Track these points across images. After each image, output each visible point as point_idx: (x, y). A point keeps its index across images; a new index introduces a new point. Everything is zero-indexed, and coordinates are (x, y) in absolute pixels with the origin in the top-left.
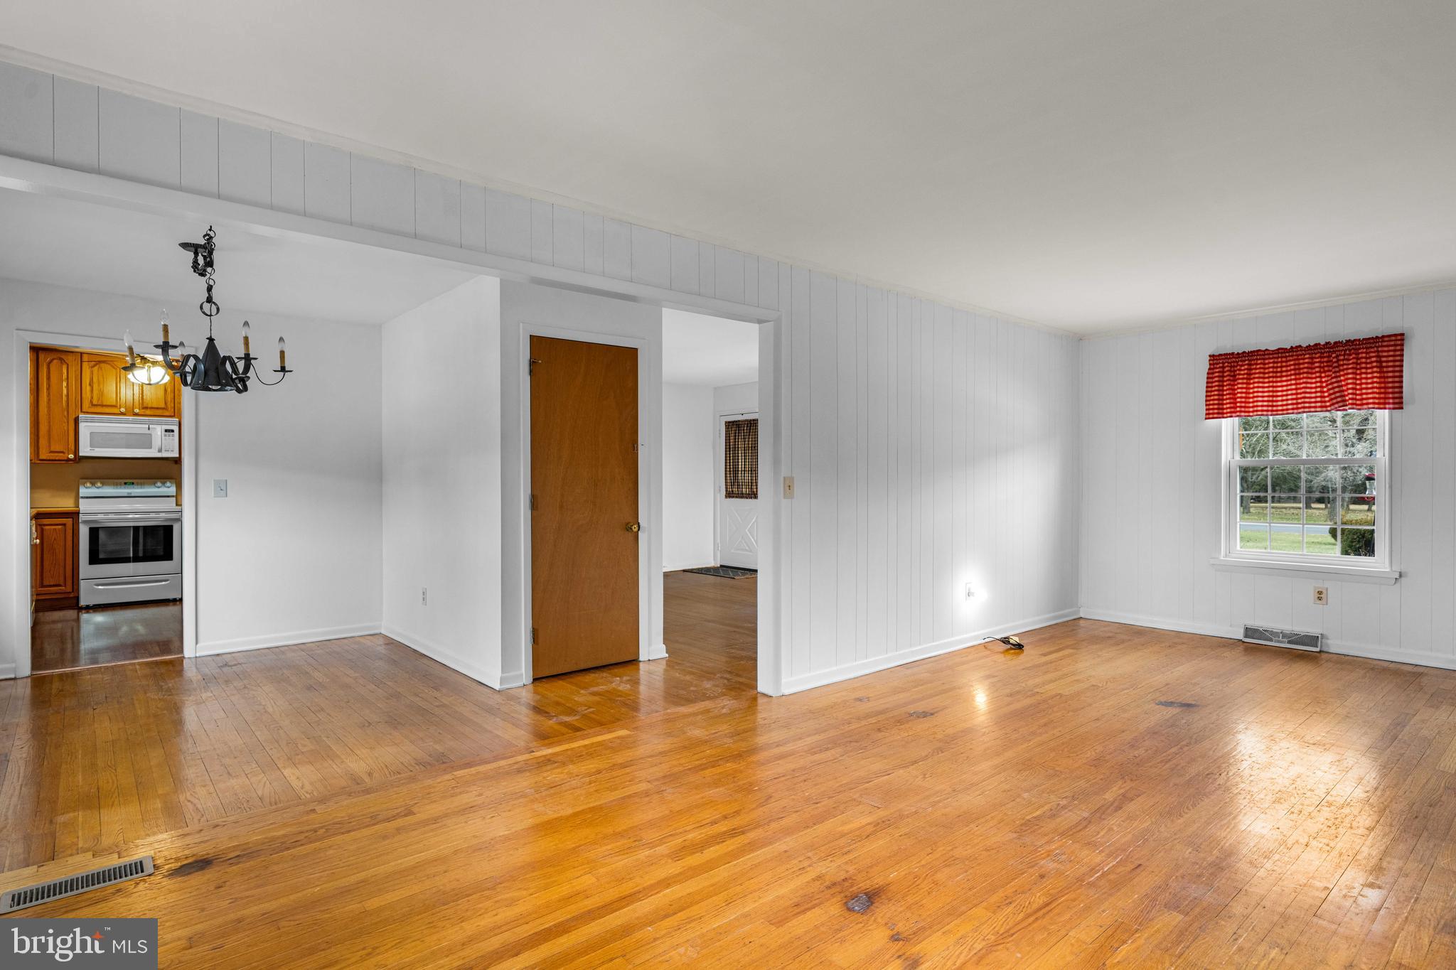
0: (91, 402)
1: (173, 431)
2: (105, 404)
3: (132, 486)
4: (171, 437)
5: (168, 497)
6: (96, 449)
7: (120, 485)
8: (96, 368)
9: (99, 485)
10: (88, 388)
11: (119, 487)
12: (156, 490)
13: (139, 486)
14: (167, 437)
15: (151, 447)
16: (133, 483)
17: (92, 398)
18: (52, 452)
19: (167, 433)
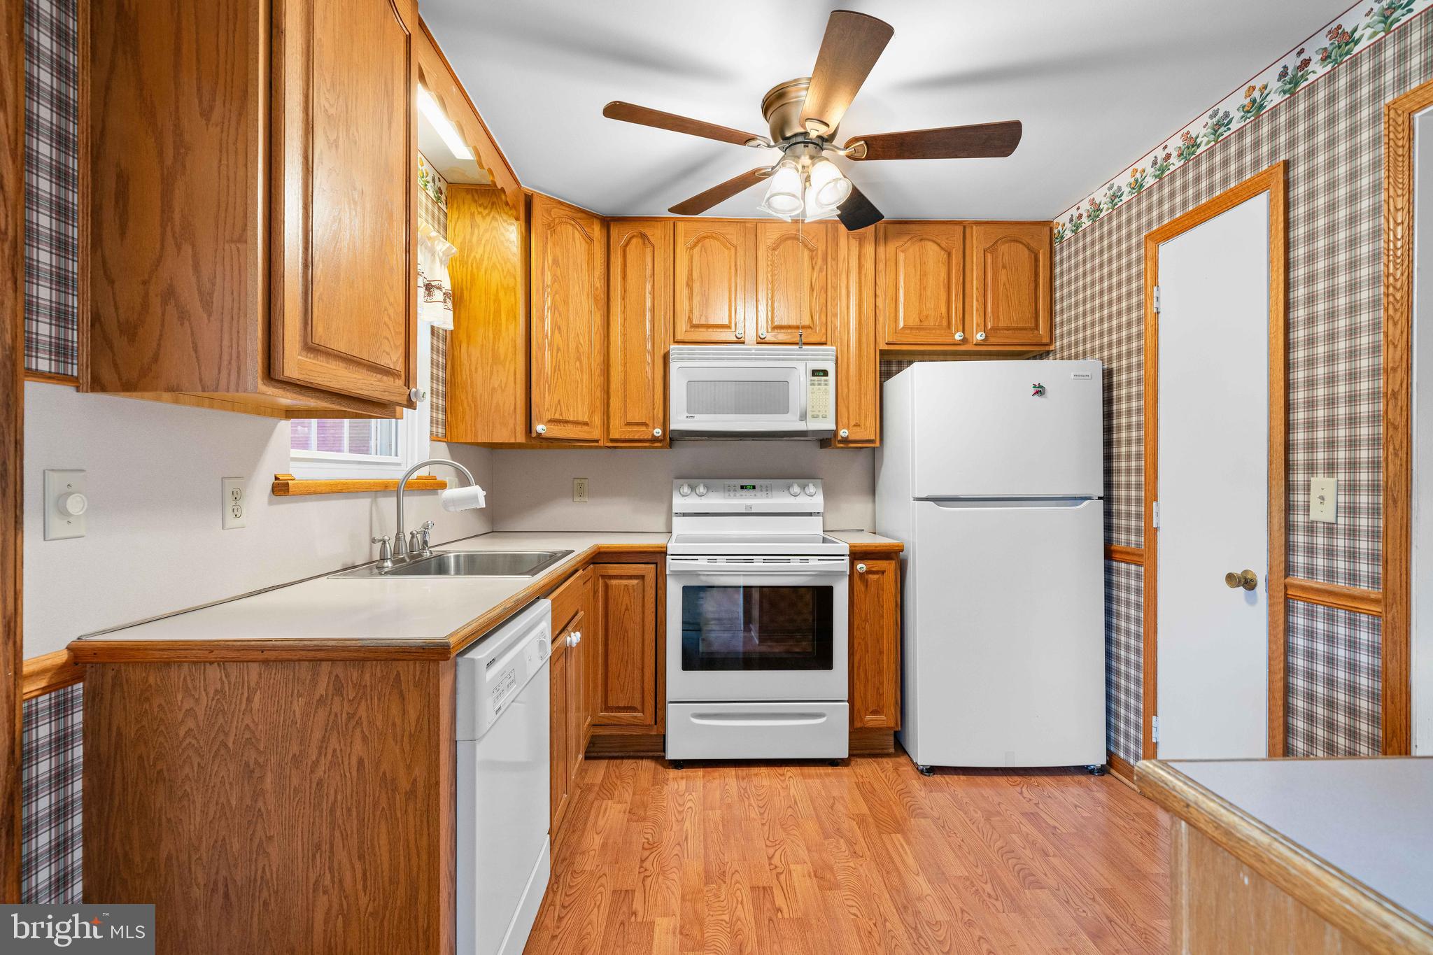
0: (690, 319)
1: (825, 373)
2: (711, 322)
3: (752, 492)
4: (823, 387)
5: (811, 514)
6: (697, 417)
7: (735, 490)
8: (697, 249)
9: (701, 489)
10: (685, 292)
11: (732, 494)
12: (791, 500)
13: (764, 493)
14: (816, 387)
15: (785, 410)
16: (754, 487)
17: (691, 311)
18: (629, 424)
19: (815, 378)
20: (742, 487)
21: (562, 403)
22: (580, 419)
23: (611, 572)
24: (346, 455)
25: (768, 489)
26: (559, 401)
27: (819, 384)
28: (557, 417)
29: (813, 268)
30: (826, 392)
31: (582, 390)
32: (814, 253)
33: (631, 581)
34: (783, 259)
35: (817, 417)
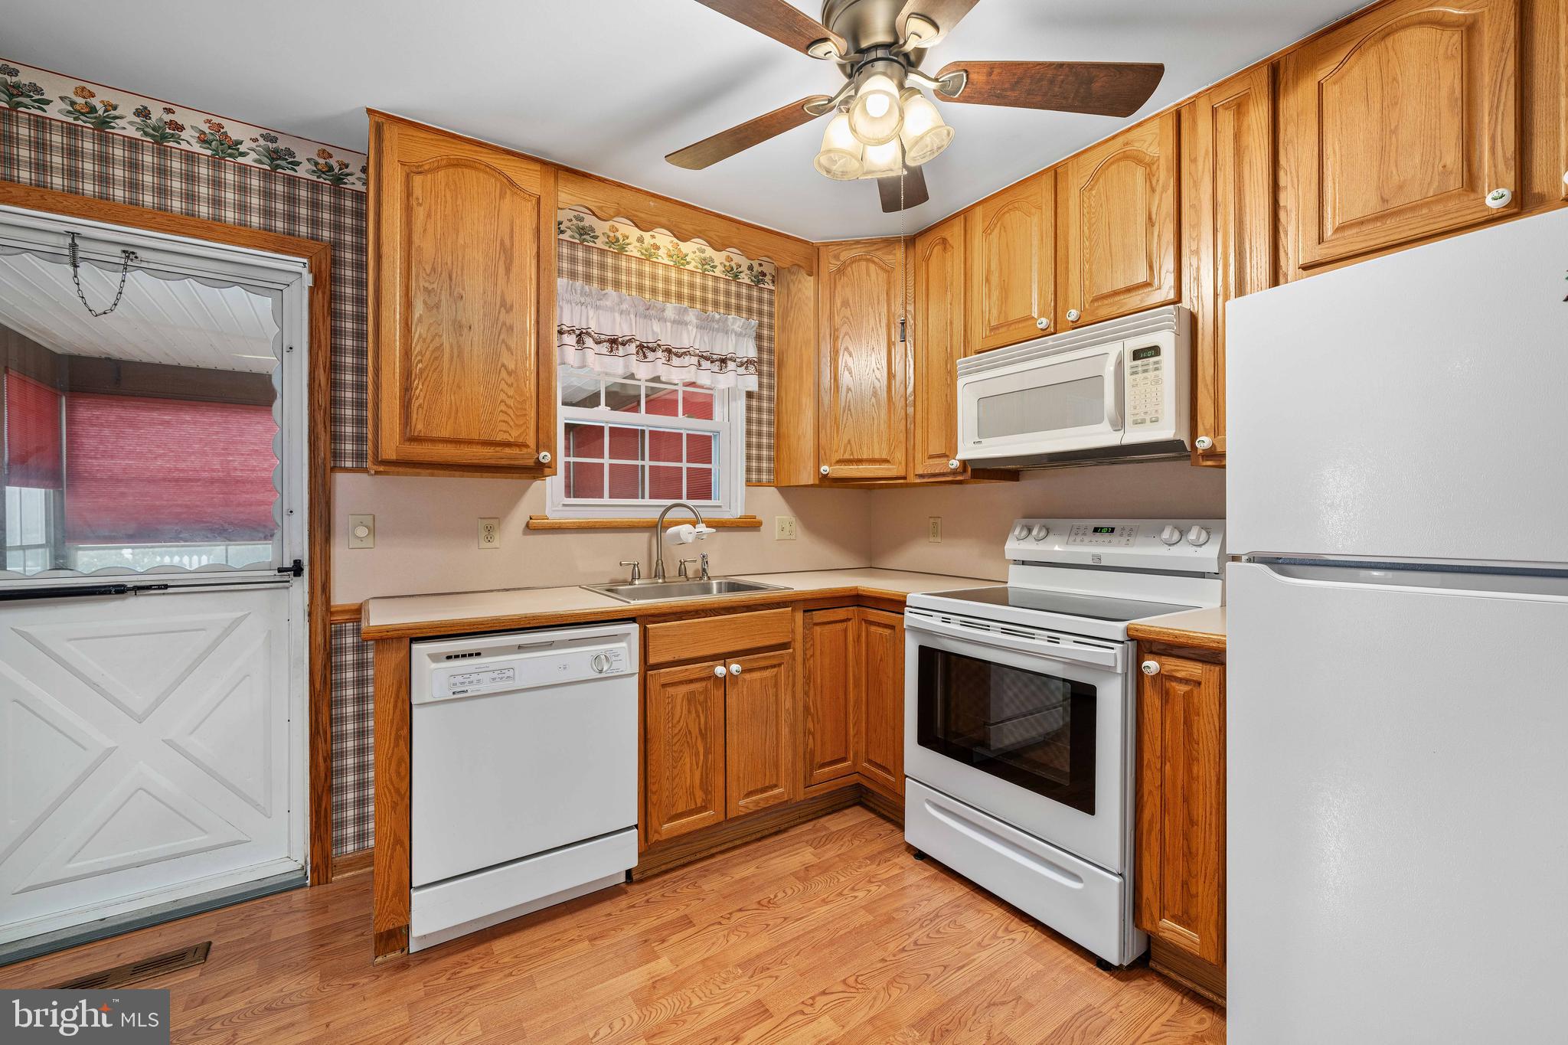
0: (989, 321)
1: (1155, 351)
2: (1011, 318)
4: (1151, 375)
6: (986, 441)
7: (1084, 533)
8: (996, 232)
9: (1039, 532)
10: (985, 289)
11: (1078, 538)
12: (1165, 551)
13: (1124, 540)
14: (1141, 376)
15: (1098, 418)
16: (1112, 530)
17: (990, 311)
18: (931, 457)
19: (1139, 362)
20: (1096, 530)
21: (853, 442)
22: (877, 456)
23: (871, 618)
24: (606, 500)
25: (1131, 532)
26: (849, 441)
27: (1145, 371)
28: (847, 456)
29: (1153, 190)
30: (1157, 381)
31: (879, 425)
32: (1155, 167)
33: (885, 630)
34: (1103, 198)
35: (1143, 422)
